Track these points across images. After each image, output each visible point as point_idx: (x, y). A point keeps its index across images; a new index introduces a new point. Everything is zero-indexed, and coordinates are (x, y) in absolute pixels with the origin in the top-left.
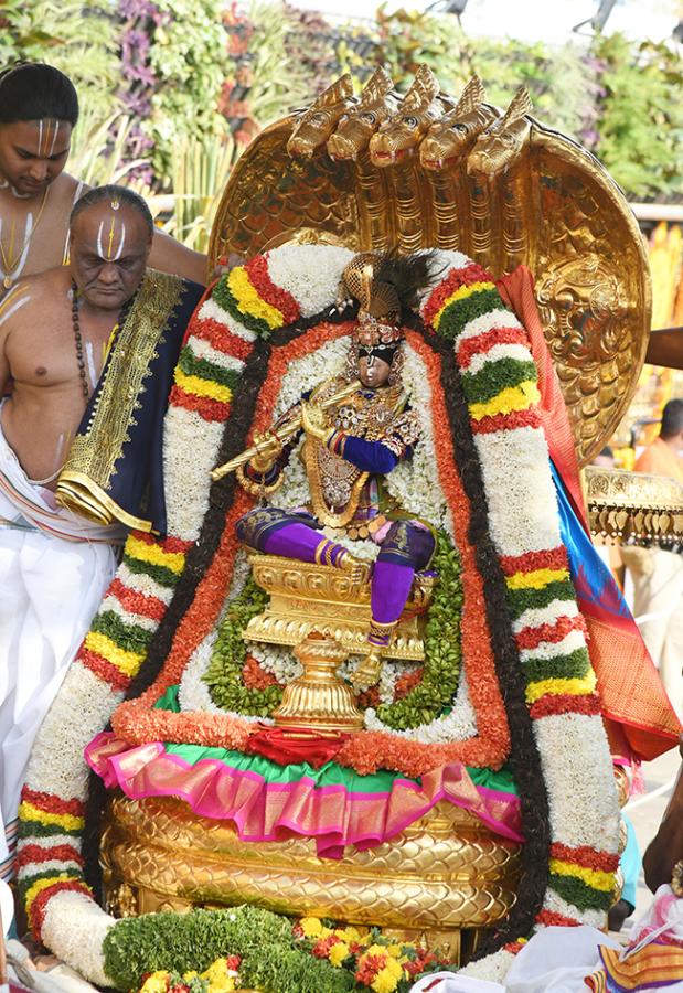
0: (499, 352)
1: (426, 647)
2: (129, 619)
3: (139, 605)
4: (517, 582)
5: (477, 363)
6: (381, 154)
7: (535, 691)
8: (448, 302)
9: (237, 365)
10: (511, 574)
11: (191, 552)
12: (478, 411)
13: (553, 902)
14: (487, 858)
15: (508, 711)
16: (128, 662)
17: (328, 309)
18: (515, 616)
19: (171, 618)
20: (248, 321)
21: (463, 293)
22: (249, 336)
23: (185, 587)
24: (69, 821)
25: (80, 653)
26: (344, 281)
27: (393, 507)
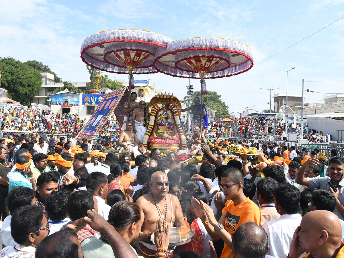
0: (176, 110)
1: (172, 131)
2: (149, 131)
3: (150, 130)
4: (178, 126)
5: (174, 111)
6: (164, 97)
8: (171, 107)
9: (156, 113)
12: (175, 114)
14: (178, 145)
15: (179, 135)
16: (150, 134)
18: (178, 129)
19: (152, 131)
20: (156, 109)
21: (173, 106)
22: (156, 110)
23: (153, 129)
24: (146, 146)
25: (146, 134)
26: (162, 106)
27: (168, 122)
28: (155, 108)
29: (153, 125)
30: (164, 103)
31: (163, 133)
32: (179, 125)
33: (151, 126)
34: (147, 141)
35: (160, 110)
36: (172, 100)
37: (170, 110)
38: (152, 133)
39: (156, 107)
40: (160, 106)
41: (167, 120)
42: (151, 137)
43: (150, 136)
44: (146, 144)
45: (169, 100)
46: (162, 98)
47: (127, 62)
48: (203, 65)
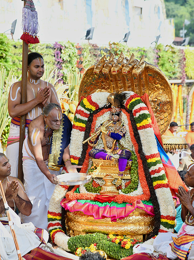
0: (142, 112)
1: (131, 176)
4: (149, 161)
6: (114, 72)
7: (155, 184)
8: (130, 102)
9: (87, 119)
10: (148, 159)
11: (80, 159)
12: (138, 125)
13: (162, 227)
14: (148, 219)
15: (149, 188)
17: (105, 106)
18: (149, 168)
20: (88, 109)
21: (133, 100)
22: (88, 113)
24: (58, 218)
26: (108, 99)
27: (122, 147)
28: (84, 106)
29: (79, 156)
30: (112, 88)
32: (152, 156)
35: (99, 110)
37: (126, 109)
39: (86, 101)
40: (101, 98)
43: (68, 190)
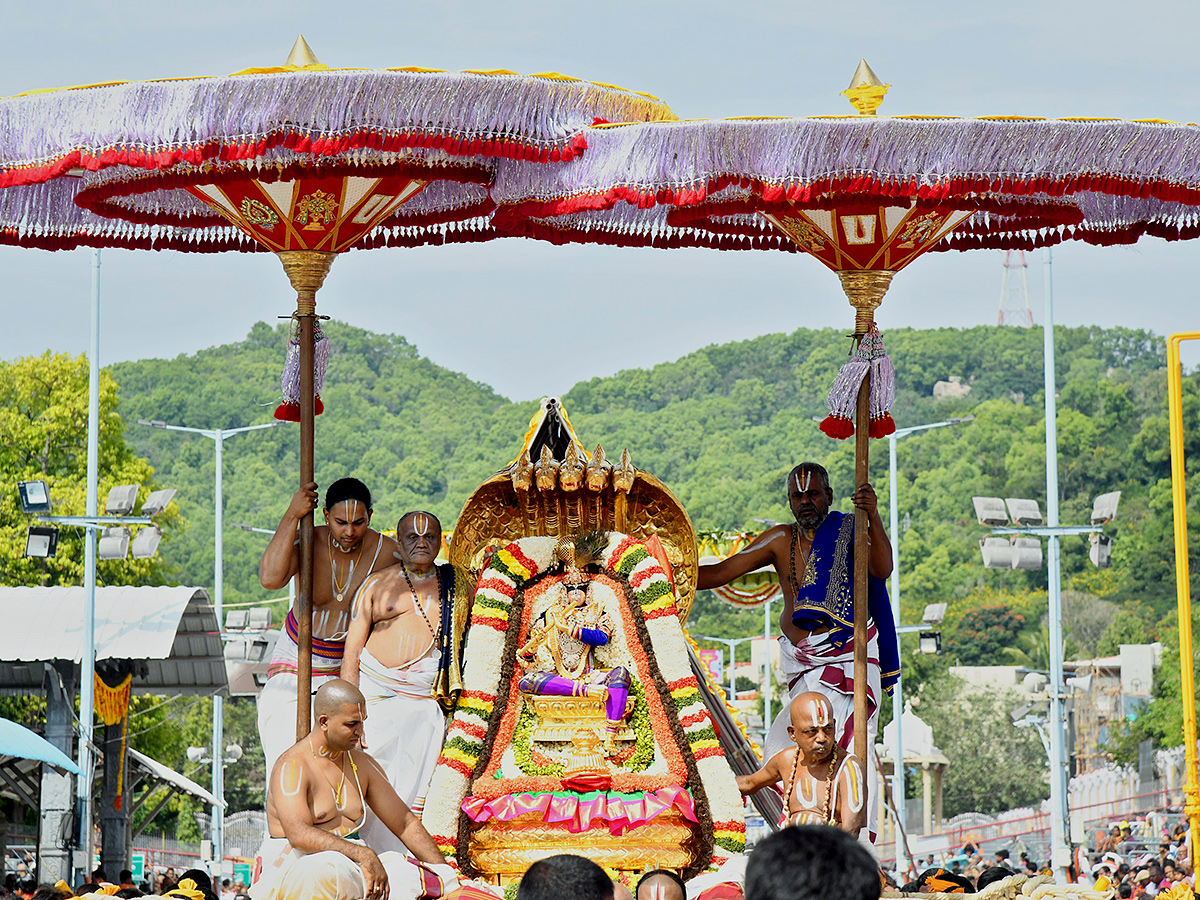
0: (656, 578)
1: (635, 733)
2: (468, 739)
3: (475, 730)
4: (677, 693)
5: (645, 584)
6: (569, 485)
7: (695, 747)
8: (624, 555)
9: (509, 600)
10: (673, 690)
11: (495, 700)
12: (647, 608)
13: (718, 851)
15: (683, 756)
16: (471, 761)
17: (549, 569)
18: (677, 711)
19: (490, 735)
20: (511, 576)
21: (630, 550)
22: (514, 584)
23: (495, 720)
24: (450, 849)
25: (443, 760)
26: (557, 552)
27: (601, 666)
28: (504, 569)
29: (494, 693)
30: (564, 522)
31: (566, 749)
32: (683, 683)
33: (479, 704)
34: (457, 814)
35: (537, 578)
36: (621, 506)
37: (610, 574)
38: (485, 755)
39: (505, 556)
40: (540, 548)
41: (592, 651)
42: (482, 783)
43: (471, 775)
44: (450, 831)
45: (598, 504)
46: (548, 492)
47: (298, 226)
48: (831, 236)
